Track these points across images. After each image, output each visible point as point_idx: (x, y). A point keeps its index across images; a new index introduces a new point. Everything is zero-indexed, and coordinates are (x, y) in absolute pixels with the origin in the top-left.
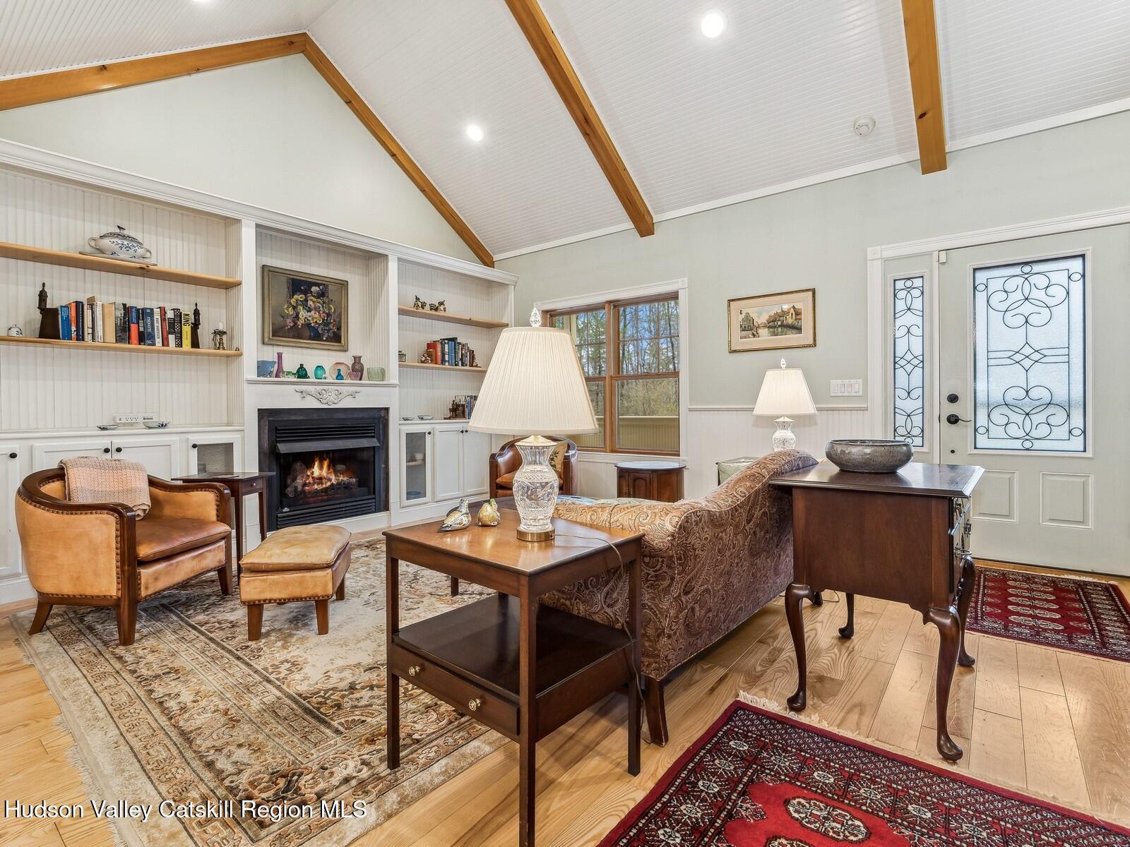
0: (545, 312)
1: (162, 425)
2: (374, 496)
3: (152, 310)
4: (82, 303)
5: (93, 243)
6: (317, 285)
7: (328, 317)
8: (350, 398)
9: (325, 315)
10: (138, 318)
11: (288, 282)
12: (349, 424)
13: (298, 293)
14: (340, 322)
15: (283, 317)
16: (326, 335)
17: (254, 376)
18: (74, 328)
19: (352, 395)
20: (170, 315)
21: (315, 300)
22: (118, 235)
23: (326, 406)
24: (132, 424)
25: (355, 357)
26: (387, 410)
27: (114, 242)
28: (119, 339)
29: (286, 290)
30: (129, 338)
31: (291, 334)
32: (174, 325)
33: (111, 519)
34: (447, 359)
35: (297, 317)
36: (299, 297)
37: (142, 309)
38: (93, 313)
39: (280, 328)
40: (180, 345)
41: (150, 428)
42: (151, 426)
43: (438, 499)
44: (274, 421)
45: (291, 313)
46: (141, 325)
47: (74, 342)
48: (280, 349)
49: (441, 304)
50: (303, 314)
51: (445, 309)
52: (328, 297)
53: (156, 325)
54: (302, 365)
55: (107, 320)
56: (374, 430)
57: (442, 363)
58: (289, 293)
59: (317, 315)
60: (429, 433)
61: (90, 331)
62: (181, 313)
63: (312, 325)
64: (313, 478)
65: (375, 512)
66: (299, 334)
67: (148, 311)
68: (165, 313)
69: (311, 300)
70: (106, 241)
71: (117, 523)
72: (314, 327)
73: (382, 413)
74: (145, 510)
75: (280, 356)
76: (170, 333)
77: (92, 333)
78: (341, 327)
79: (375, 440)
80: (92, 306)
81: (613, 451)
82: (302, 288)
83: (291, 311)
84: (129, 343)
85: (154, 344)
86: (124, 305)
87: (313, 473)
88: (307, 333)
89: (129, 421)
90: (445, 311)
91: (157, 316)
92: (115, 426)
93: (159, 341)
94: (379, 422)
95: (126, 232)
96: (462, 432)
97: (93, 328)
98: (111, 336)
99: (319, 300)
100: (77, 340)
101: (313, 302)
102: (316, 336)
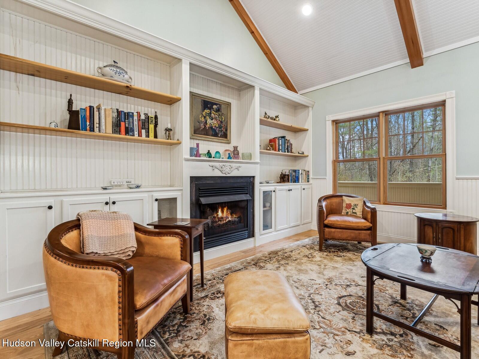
0: (333, 121)
1: (138, 186)
2: (247, 229)
3: (133, 113)
4: (93, 107)
5: (100, 71)
6: (216, 104)
7: (221, 123)
8: (236, 170)
9: (220, 122)
10: (125, 119)
11: (201, 102)
12: (236, 185)
13: (207, 109)
14: (227, 126)
15: (199, 123)
16: (220, 134)
17: (188, 157)
18: (88, 123)
19: (237, 169)
20: (143, 117)
21: (215, 113)
22: (114, 66)
23: (224, 175)
24: (120, 186)
25: (234, 147)
26: (254, 177)
27: (111, 69)
28: (114, 132)
29: (201, 107)
30: (120, 131)
31: (203, 133)
32: (145, 124)
33: (115, 275)
34: (281, 148)
35: (206, 123)
36: (207, 111)
37: (128, 113)
38: (99, 114)
39: (197, 129)
40: (148, 136)
41: (131, 188)
42: (131, 187)
43: (277, 230)
44: (198, 184)
45: (203, 120)
46: (127, 123)
47: (88, 133)
48: (197, 142)
49: (277, 117)
50: (209, 121)
51: (279, 120)
52: (221, 111)
53: (135, 123)
54: (209, 151)
55: (107, 119)
56: (247, 189)
57: (278, 151)
58: (202, 108)
59: (216, 122)
60: (274, 191)
61: (98, 125)
62: (149, 116)
63: (214, 128)
64: (218, 218)
65: (248, 238)
66: (207, 132)
67: (131, 114)
68: (140, 116)
69: (213, 113)
70: (107, 68)
71: (119, 280)
72: (214, 129)
73: (252, 179)
74: (133, 251)
75: (198, 145)
76: (142, 129)
77: (99, 127)
78: (227, 129)
79: (248, 195)
80: (99, 109)
81: (385, 204)
82: (209, 106)
83: (203, 119)
84: (120, 134)
85: (133, 135)
86: (117, 110)
87: (218, 215)
88: (211, 132)
89: (119, 184)
90: (279, 121)
91: (136, 118)
92: (112, 187)
93: (136, 133)
94: (250, 184)
95: (118, 65)
96: (289, 190)
97: (99, 124)
98: (110, 129)
99: (217, 113)
100: (90, 131)
101: (214, 114)
102: (215, 135)
